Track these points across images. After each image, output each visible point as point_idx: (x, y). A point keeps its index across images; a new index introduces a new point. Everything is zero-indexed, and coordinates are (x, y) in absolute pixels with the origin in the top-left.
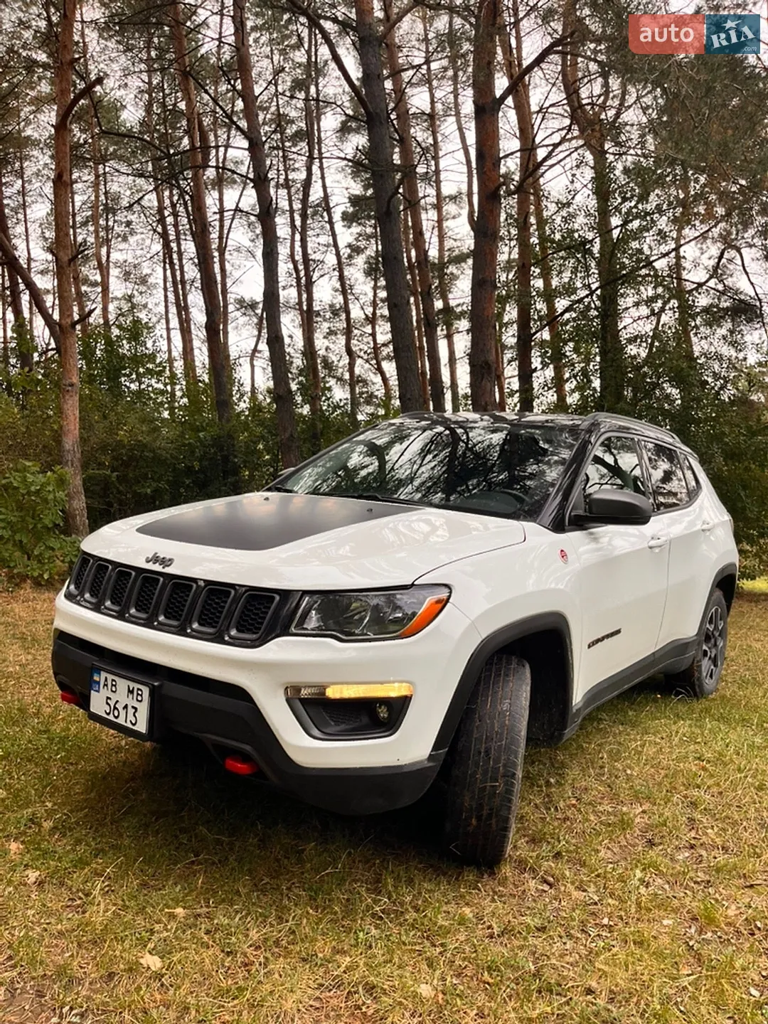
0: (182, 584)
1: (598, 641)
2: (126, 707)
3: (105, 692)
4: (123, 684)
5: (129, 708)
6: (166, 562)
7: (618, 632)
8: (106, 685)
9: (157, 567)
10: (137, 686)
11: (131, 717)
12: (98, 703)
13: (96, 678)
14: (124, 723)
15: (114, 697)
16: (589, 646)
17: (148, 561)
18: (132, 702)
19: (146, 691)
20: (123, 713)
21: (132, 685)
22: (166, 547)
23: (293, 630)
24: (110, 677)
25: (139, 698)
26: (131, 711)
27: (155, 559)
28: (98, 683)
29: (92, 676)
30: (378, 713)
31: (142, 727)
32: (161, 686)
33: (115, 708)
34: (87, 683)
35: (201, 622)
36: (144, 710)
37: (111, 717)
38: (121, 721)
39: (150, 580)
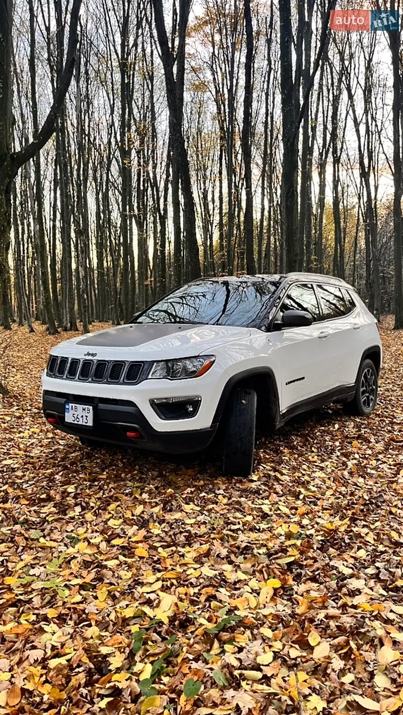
0: (102, 364)
1: (291, 382)
2: (82, 416)
3: (72, 412)
4: (80, 407)
5: (84, 416)
6: (94, 355)
7: (303, 378)
8: (72, 409)
9: (90, 358)
10: (87, 407)
11: (85, 420)
12: (69, 418)
13: (67, 407)
14: (82, 423)
15: (76, 414)
16: (286, 384)
17: (85, 355)
18: (85, 414)
19: (91, 408)
20: (81, 419)
21: (85, 407)
22: (92, 349)
23: (150, 377)
24: (74, 405)
25: (88, 412)
26: (84, 418)
27: (89, 354)
28: (68, 409)
29: (65, 406)
30: (188, 409)
31: (90, 423)
32: (97, 405)
33: (77, 418)
34: (63, 410)
35: (112, 377)
36: (90, 416)
37: (76, 422)
38: (80, 423)
39: (87, 364)
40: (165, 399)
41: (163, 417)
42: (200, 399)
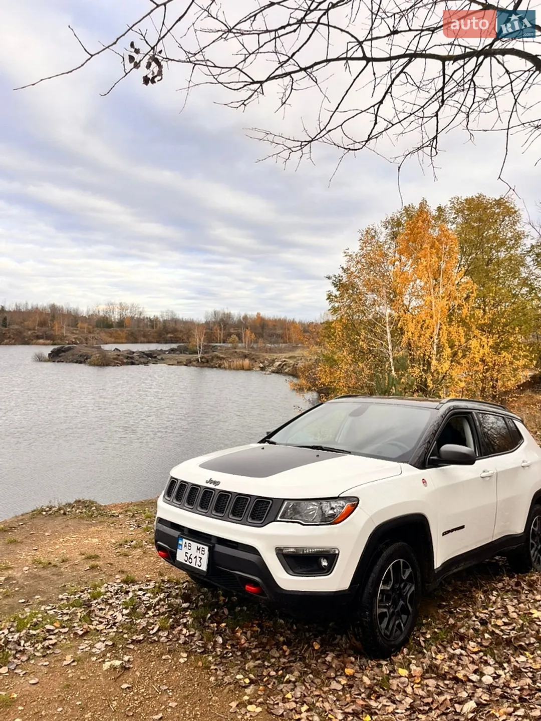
0: (224, 495)
1: (449, 532)
2: (196, 557)
3: (185, 550)
4: (195, 545)
5: (198, 557)
6: (216, 483)
7: (463, 527)
8: (185, 546)
9: (212, 486)
10: (202, 546)
11: (198, 563)
12: (181, 556)
13: (180, 542)
14: (194, 566)
15: (190, 552)
16: (443, 535)
17: (207, 482)
18: (199, 555)
19: (206, 548)
20: (194, 560)
21: (200, 546)
22: (216, 476)
23: (278, 519)
24: (188, 542)
25: (203, 552)
26: (198, 559)
27: (211, 481)
28: (181, 545)
29: (178, 542)
30: (321, 563)
31: (204, 568)
32: (214, 546)
33: (190, 558)
34: (175, 545)
35: (234, 514)
36: (205, 558)
37: (188, 563)
38: (193, 565)
39: (208, 492)
40: (295, 548)
41: (291, 572)
42: (337, 552)
